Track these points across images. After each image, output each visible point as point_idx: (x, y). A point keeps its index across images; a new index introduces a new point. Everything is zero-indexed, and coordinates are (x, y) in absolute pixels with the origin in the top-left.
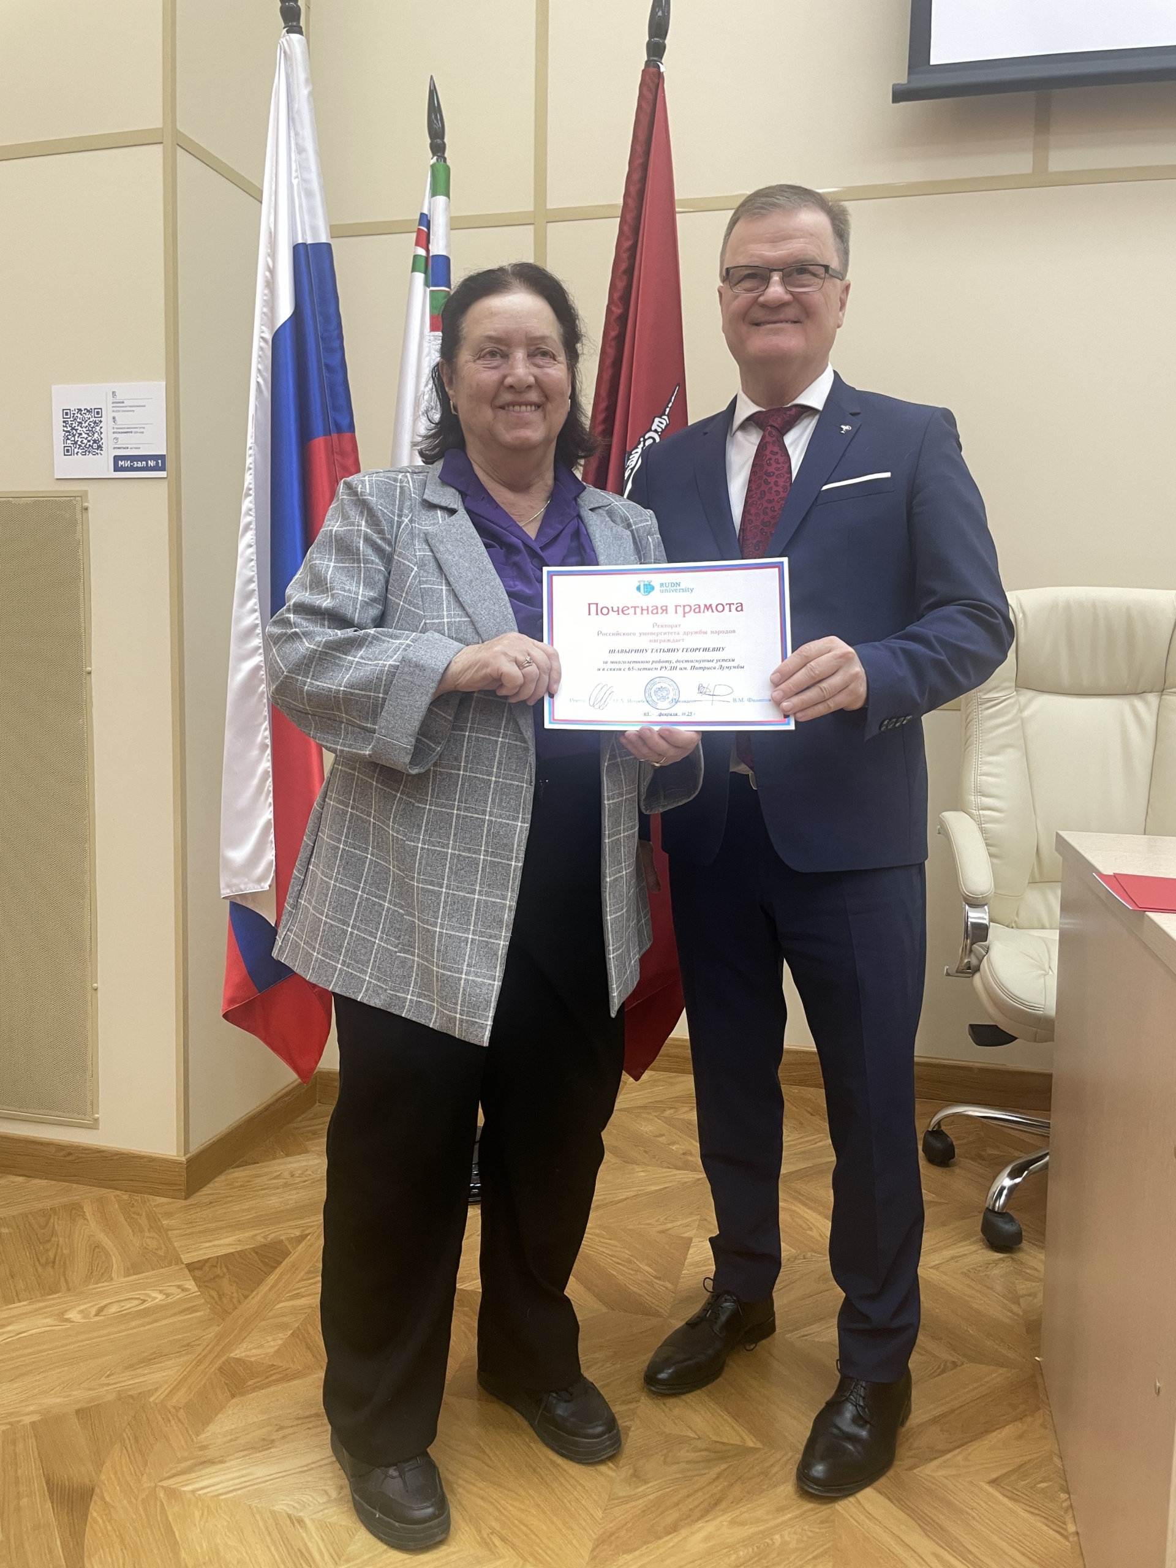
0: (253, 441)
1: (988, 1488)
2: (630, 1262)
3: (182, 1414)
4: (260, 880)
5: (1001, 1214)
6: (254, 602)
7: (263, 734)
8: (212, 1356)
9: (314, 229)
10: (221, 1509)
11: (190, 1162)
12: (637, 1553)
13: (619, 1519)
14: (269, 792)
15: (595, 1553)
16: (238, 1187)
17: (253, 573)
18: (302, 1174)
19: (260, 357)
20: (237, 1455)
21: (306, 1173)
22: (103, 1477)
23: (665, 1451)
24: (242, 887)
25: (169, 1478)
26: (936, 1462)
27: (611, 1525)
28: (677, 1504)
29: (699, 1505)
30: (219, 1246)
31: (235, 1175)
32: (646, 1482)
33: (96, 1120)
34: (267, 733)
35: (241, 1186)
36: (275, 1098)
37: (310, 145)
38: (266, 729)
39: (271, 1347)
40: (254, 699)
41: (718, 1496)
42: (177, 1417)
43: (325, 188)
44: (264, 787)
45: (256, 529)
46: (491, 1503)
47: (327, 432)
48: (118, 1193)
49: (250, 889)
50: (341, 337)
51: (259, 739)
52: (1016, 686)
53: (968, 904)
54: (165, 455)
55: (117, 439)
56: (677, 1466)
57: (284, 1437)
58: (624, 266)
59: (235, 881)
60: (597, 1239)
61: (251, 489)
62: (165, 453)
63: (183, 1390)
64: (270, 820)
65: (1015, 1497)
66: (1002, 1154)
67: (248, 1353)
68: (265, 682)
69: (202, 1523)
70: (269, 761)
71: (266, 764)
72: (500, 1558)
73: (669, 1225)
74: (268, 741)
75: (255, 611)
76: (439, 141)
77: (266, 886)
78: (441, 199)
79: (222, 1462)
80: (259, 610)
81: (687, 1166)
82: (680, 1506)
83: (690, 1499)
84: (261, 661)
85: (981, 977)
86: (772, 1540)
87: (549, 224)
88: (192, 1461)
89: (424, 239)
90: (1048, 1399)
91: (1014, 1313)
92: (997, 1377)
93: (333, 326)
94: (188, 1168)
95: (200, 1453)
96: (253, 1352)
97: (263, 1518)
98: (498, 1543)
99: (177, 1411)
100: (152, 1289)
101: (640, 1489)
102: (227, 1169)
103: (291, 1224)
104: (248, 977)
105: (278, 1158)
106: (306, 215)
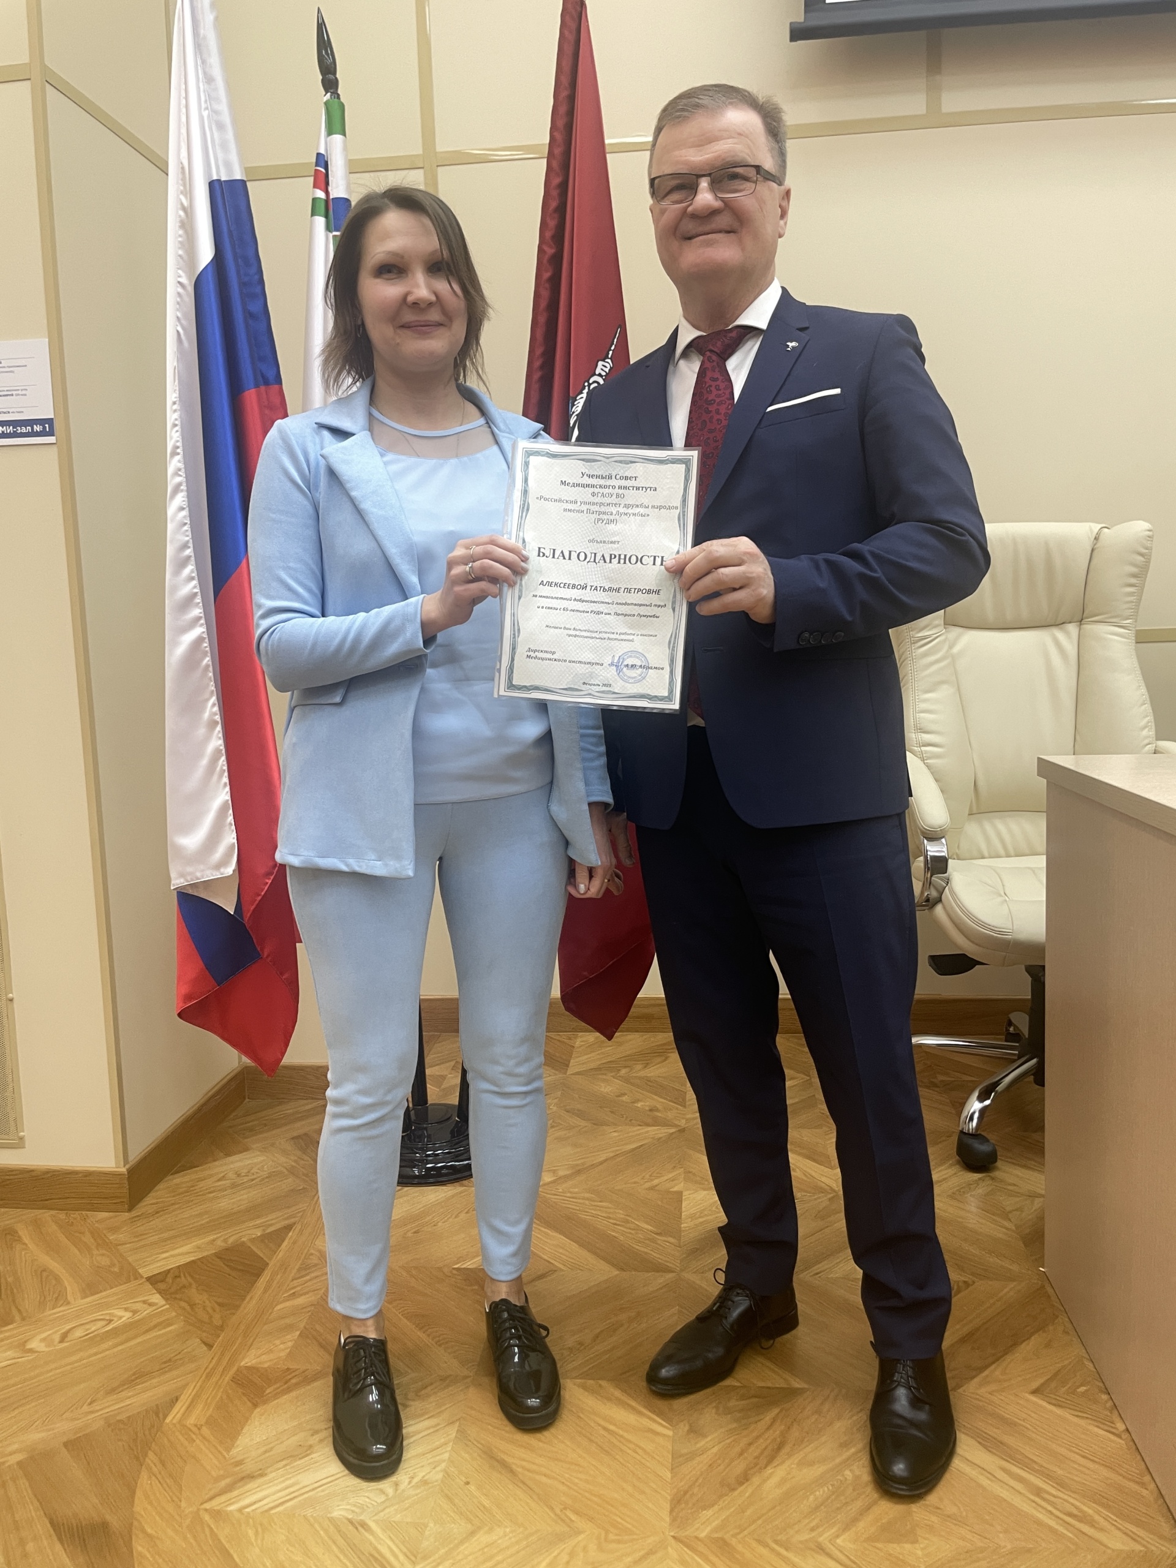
0: (176, 395)
1: (1033, 1398)
2: (627, 1222)
3: (205, 1431)
4: (223, 863)
5: (974, 1136)
6: (190, 569)
7: (210, 712)
8: (221, 1369)
9: (228, 165)
10: (275, 1524)
12: (716, 1507)
13: (689, 1477)
14: (222, 772)
15: (674, 1514)
16: (182, 1193)
17: (188, 538)
18: (249, 1172)
19: (178, 303)
21: (252, 1171)
22: (138, 1508)
23: (714, 1404)
24: (198, 874)
25: (211, 1499)
26: (976, 1380)
27: (682, 1483)
28: (741, 1454)
30: (177, 1255)
31: (176, 1181)
32: (704, 1436)
34: (216, 709)
35: (186, 1192)
37: (217, 72)
38: (214, 705)
39: (282, 1350)
40: (198, 673)
41: (779, 1440)
42: (202, 1435)
43: (234, 122)
44: (216, 768)
45: (188, 491)
46: (555, 1478)
47: (257, 386)
48: (53, 1212)
49: (207, 876)
50: (261, 282)
51: (206, 715)
52: (945, 624)
53: (926, 838)
54: (52, 419)
59: (189, 869)
61: (178, 447)
62: (53, 417)
63: (200, 1407)
64: (228, 800)
65: (1058, 1402)
66: (953, 1079)
67: (259, 1359)
68: (209, 655)
69: (259, 1542)
70: (220, 738)
71: (217, 741)
72: (580, 1533)
73: (656, 1182)
74: (218, 718)
75: (193, 578)
76: (331, 76)
77: (227, 872)
78: (337, 138)
79: (261, 1475)
80: (197, 578)
82: (745, 1455)
83: (752, 1448)
84: (204, 632)
85: (944, 908)
86: (844, 1476)
87: (439, 168)
88: (232, 1477)
89: (323, 181)
90: (1063, 1306)
91: (1007, 1229)
92: (1009, 1291)
93: (253, 270)
94: (129, 1177)
95: (238, 1468)
96: (264, 1358)
97: (322, 1528)
98: (573, 1517)
99: (199, 1429)
100: (116, 1307)
101: (703, 1443)
102: (165, 1176)
103: (248, 1224)
104: (205, 971)
105: (218, 1160)
106: (218, 148)
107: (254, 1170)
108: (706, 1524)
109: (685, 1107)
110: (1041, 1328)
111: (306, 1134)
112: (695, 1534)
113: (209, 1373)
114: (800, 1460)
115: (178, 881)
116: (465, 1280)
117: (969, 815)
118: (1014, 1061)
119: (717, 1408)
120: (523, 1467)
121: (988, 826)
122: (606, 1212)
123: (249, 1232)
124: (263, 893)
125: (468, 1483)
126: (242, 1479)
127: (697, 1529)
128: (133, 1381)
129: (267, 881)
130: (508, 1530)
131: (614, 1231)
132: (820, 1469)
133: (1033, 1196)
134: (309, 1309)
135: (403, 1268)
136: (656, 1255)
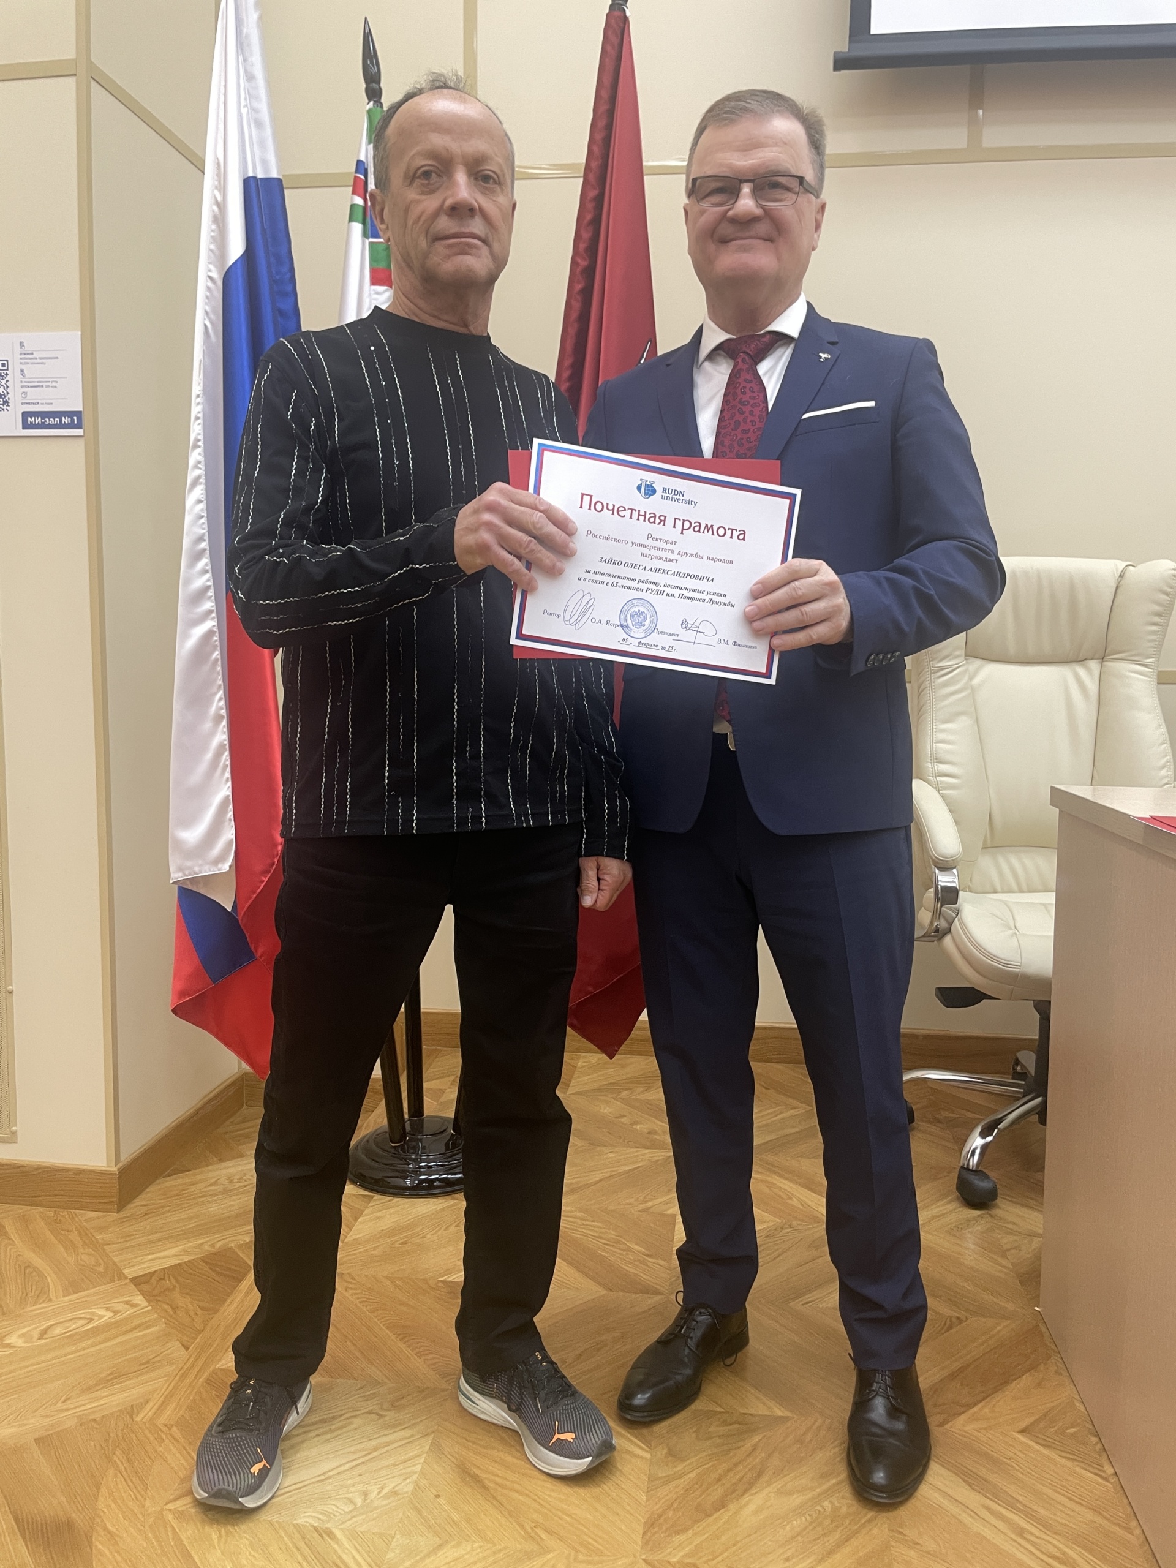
0: (201, 388)
1: (1021, 1438)
2: (618, 1242)
3: (175, 1431)
4: (218, 861)
5: (975, 1172)
6: (204, 562)
7: (217, 704)
8: (196, 1370)
9: (265, 163)
11: (123, 1172)
12: (689, 1533)
13: (664, 1500)
14: (225, 766)
15: (647, 1537)
16: (174, 1196)
17: (204, 531)
19: (207, 297)
21: (245, 1178)
22: (101, 1505)
23: (695, 1429)
24: (197, 869)
25: (175, 1499)
26: (964, 1416)
27: (658, 1507)
28: (719, 1480)
29: (741, 1479)
30: (164, 1257)
31: (168, 1184)
32: (684, 1461)
33: (14, 1133)
34: (222, 703)
35: (177, 1195)
37: (259, 73)
38: (220, 699)
40: (206, 668)
41: (758, 1468)
42: (171, 1435)
43: (273, 120)
44: (219, 762)
45: (207, 484)
46: (527, 1495)
48: (41, 1209)
49: (206, 871)
50: (293, 280)
51: (213, 709)
52: (965, 655)
53: (937, 868)
54: (80, 412)
55: (26, 393)
56: (711, 1441)
57: (292, 1447)
58: (589, 217)
59: (189, 864)
60: (579, 1221)
61: (199, 440)
62: (81, 409)
63: (172, 1406)
64: (229, 796)
65: (1049, 1444)
66: (958, 1116)
68: (219, 648)
69: (222, 1545)
70: (225, 733)
71: (221, 736)
72: (550, 1551)
73: (650, 1204)
74: (224, 712)
75: (207, 572)
76: (375, 85)
77: (225, 867)
80: (210, 570)
81: (655, 1145)
82: (722, 1481)
83: (730, 1475)
84: (214, 626)
85: (953, 937)
86: (823, 1507)
89: (362, 188)
90: (1056, 1346)
91: (1005, 1267)
92: (1003, 1329)
93: (285, 269)
94: (119, 1179)
97: (286, 1533)
98: (544, 1536)
99: (169, 1429)
100: (99, 1306)
101: (679, 1468)
102: (157, 1178)
103: (238, 1230)
104: (201, 967)
105: (211, 1164)
106: (255, 146)
108: (678, 1549)
110: (1033, 1368)
112: (667, 1559)
113: (183, 1374)
114: (778, 1490)
115: (176, 875)
116: (450, 1293)
117: (983, 848)
118: (1018, 1099)
119: (696, 1432)
120: (496, 1483)
121: (1001, 860)
122: (597, 1232)
124: (261, 891)
125: (438, 1496)
127: (669, 1554)
128: (108, 1381)
129: (264, 878)
131: (604, 1251)
132: (797, 1500)
133: (1033, 1235)
135: (387, 1278)
136: (644, 1276)
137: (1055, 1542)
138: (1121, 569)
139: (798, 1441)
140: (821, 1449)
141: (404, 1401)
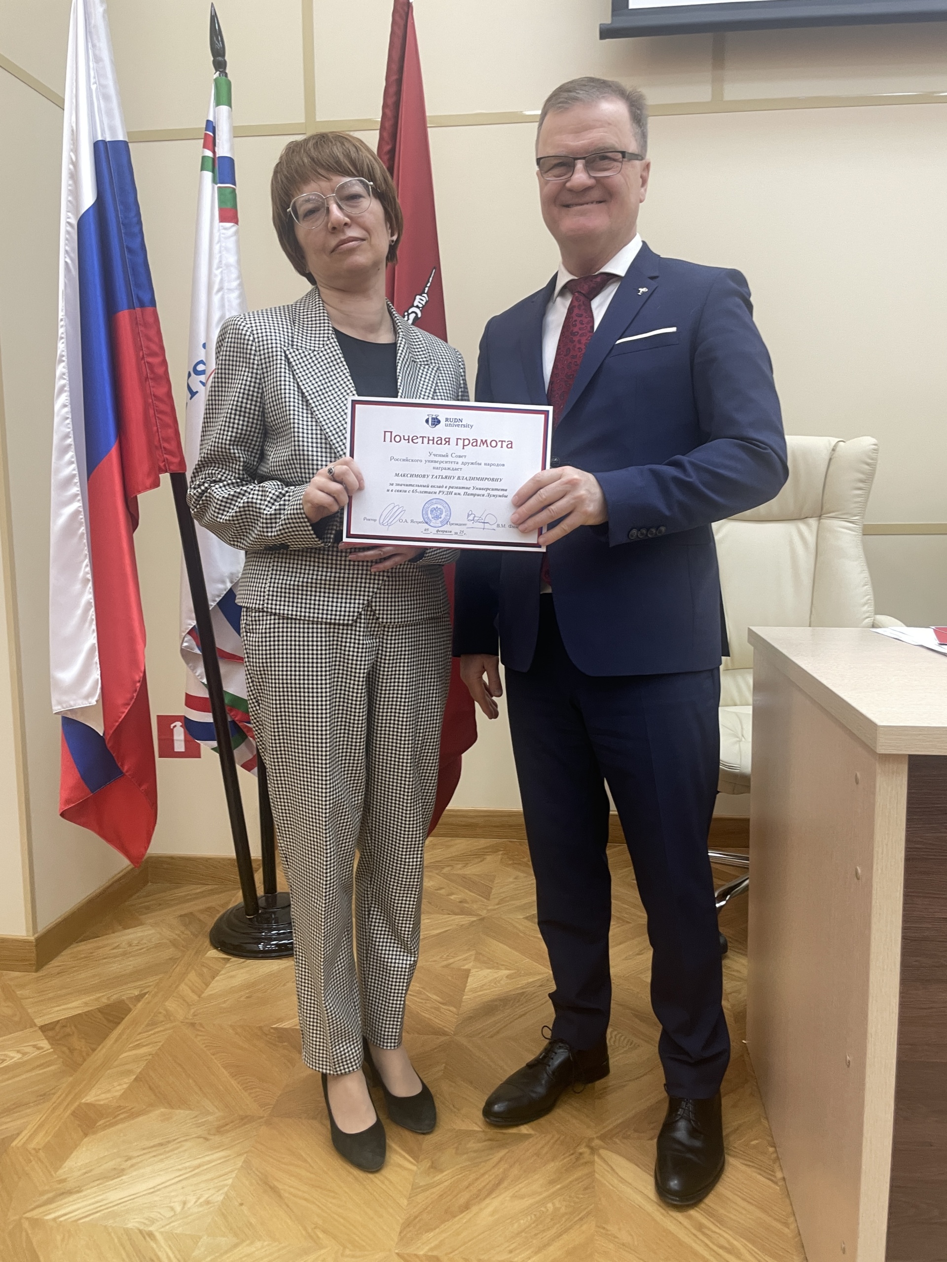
0: (64, 314)
3: (42, 1154)
4: (88, 696)
6: (70, 455)
7: (84, 570)
8: (65, 1104)
9: (112, 129)
10: (80, 1231)
11: (38, 940)
12: (437, 1230)
13: (422, 1204)
14: (92, 620)
15: (402, 1235)
16: (82, 958)
17: (69, 430)
18: (138, 943)
19: (67, 240)
20: (92, 1185)
21: (141, 942)
23: (456, 1146)
24: (72, 703)
25: (34, 1209)
27: (415, 1210)
28: (468, 1187)
29: (485, 1186)
30: (68, 1009)
31: (79, 948)
32: (442, 1171)
34: (88, 569)
35: (86, 957)
36: (110, 882)
37: (106, 56)
38: (87, 566)
39: (117, 1091)
40: (75, 540)
41: (501, 1176)
42: (38, 1157)
43: (120, 95)
44: (87, 616)
45: (71, 391)
46: (314, 1203)
47: (131, 307)
49: (80, 704)
50: (140, 223)
51: (81, 574)
56: (465, 1156)
57: (132, 1166)
59: (65, 698)
61: (63, 356)
63: (41, 1134)
64: (95, 644)
65: (734, 1153)
67: (97, 1098)
68: (84, 525)
69: (64, 1245)
70: (90, 593)
71: (88, 596)
72: (323, 1248)
73: (452, 960)
74: (89, 576)
75: (72, 463)
76: (220, 58)
77: (93, 701)
78: (224, 109)
79: (78, 1192)
80: (75, 462)
82: (471, 1188)
83: (478, 1183)
84: (80, 507)
86: (546, 1207)
88: (54, 1192)
89: (210, 143)
90: (754, 1073)
93: (132, 214)
94: (36, 946)
95: (60, 1186)
96: (103, 1096)
97: (117, 1236)
98: (321, 1235)
99: (37, 1152)
100: (12, 1049)
101: (437, 1178)
102: (71, 944)
103: (129, 985)
104: (81, 780)
105: (116, 932)
106: (104, 116)
107: (144, 941)
108: (425, 1244)
109: (488, 899)
111: (191, 913)
112: (415, 1253)
113: (55, 1108)
114: (514, 1194)
115: (58, 707)
116: (278, 1037)
119: (457, 1148)
120: (290, 1193)
121: (739, 679)
123: (129, 991)
124: (120, 720)
125: (241, 1204)
126: (63, 1193)
127: (418, 1248)
129: (124, 710)
130: (266, 1243)
134: (145, 1058)
135: (231, 1026)
136: (437, 1021)
137: (726, 1235)
138: (833, 443)
139: (535, 1154)
140: (553, 1160)
141: (227, 1127)
